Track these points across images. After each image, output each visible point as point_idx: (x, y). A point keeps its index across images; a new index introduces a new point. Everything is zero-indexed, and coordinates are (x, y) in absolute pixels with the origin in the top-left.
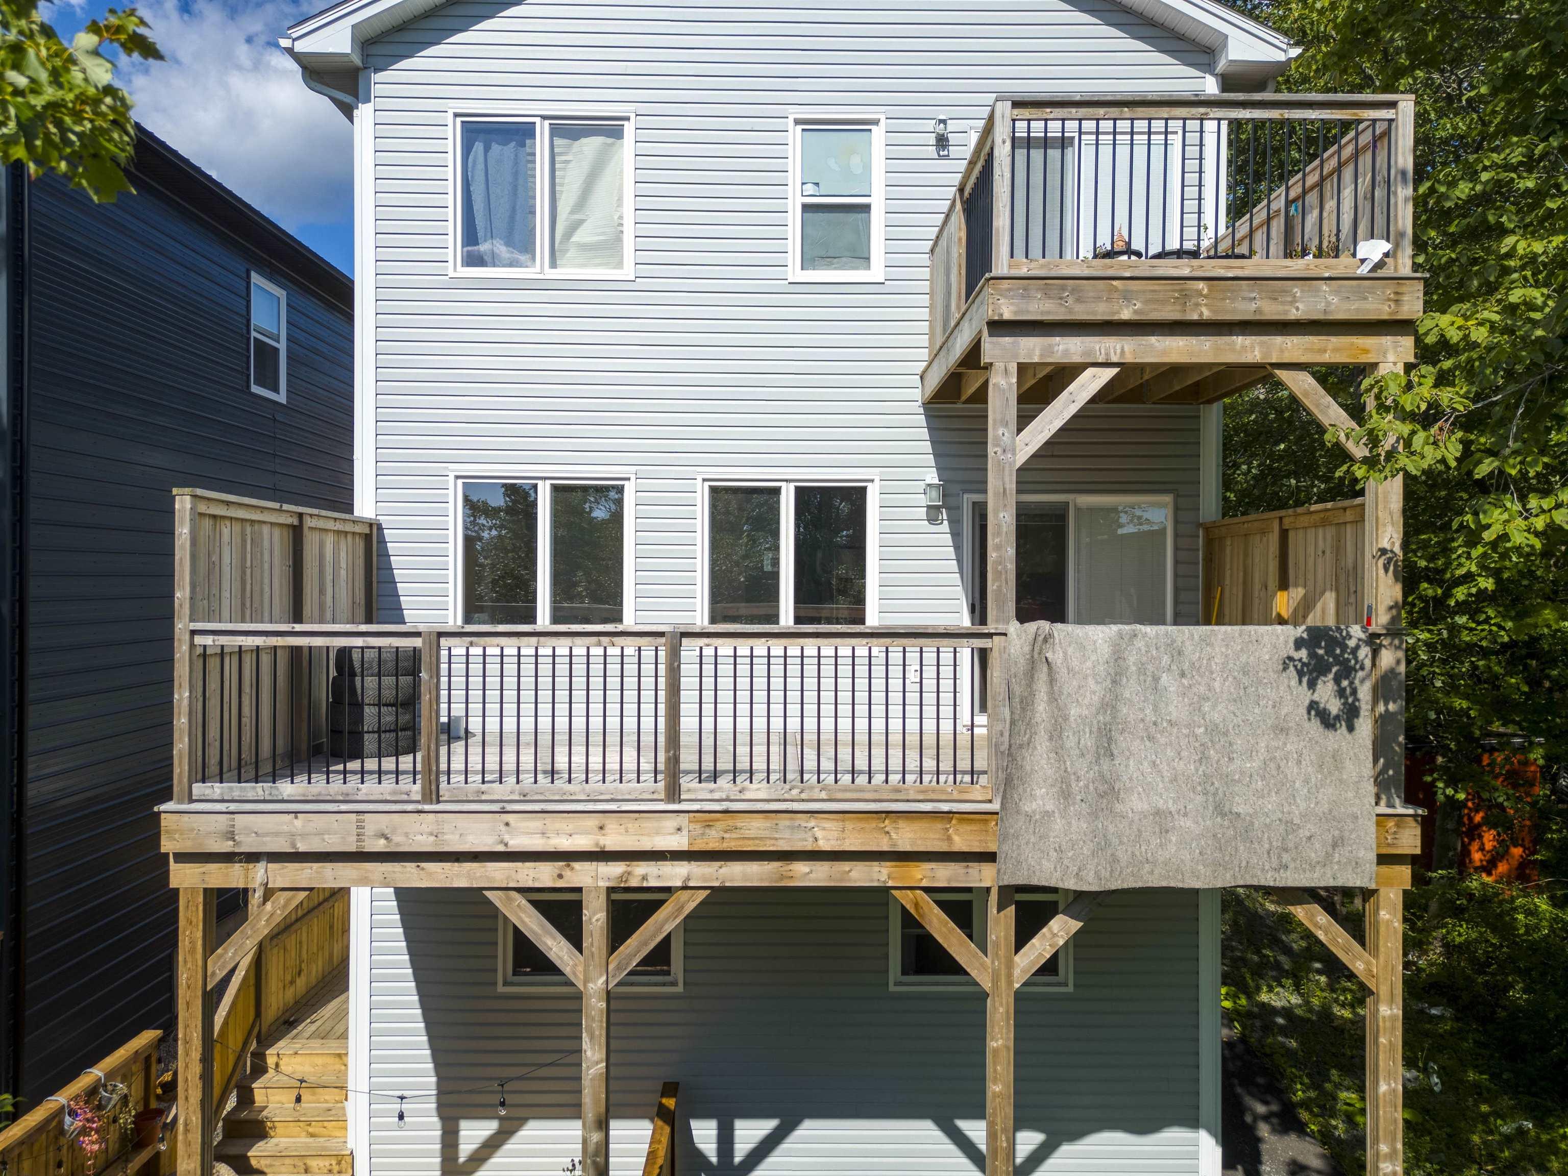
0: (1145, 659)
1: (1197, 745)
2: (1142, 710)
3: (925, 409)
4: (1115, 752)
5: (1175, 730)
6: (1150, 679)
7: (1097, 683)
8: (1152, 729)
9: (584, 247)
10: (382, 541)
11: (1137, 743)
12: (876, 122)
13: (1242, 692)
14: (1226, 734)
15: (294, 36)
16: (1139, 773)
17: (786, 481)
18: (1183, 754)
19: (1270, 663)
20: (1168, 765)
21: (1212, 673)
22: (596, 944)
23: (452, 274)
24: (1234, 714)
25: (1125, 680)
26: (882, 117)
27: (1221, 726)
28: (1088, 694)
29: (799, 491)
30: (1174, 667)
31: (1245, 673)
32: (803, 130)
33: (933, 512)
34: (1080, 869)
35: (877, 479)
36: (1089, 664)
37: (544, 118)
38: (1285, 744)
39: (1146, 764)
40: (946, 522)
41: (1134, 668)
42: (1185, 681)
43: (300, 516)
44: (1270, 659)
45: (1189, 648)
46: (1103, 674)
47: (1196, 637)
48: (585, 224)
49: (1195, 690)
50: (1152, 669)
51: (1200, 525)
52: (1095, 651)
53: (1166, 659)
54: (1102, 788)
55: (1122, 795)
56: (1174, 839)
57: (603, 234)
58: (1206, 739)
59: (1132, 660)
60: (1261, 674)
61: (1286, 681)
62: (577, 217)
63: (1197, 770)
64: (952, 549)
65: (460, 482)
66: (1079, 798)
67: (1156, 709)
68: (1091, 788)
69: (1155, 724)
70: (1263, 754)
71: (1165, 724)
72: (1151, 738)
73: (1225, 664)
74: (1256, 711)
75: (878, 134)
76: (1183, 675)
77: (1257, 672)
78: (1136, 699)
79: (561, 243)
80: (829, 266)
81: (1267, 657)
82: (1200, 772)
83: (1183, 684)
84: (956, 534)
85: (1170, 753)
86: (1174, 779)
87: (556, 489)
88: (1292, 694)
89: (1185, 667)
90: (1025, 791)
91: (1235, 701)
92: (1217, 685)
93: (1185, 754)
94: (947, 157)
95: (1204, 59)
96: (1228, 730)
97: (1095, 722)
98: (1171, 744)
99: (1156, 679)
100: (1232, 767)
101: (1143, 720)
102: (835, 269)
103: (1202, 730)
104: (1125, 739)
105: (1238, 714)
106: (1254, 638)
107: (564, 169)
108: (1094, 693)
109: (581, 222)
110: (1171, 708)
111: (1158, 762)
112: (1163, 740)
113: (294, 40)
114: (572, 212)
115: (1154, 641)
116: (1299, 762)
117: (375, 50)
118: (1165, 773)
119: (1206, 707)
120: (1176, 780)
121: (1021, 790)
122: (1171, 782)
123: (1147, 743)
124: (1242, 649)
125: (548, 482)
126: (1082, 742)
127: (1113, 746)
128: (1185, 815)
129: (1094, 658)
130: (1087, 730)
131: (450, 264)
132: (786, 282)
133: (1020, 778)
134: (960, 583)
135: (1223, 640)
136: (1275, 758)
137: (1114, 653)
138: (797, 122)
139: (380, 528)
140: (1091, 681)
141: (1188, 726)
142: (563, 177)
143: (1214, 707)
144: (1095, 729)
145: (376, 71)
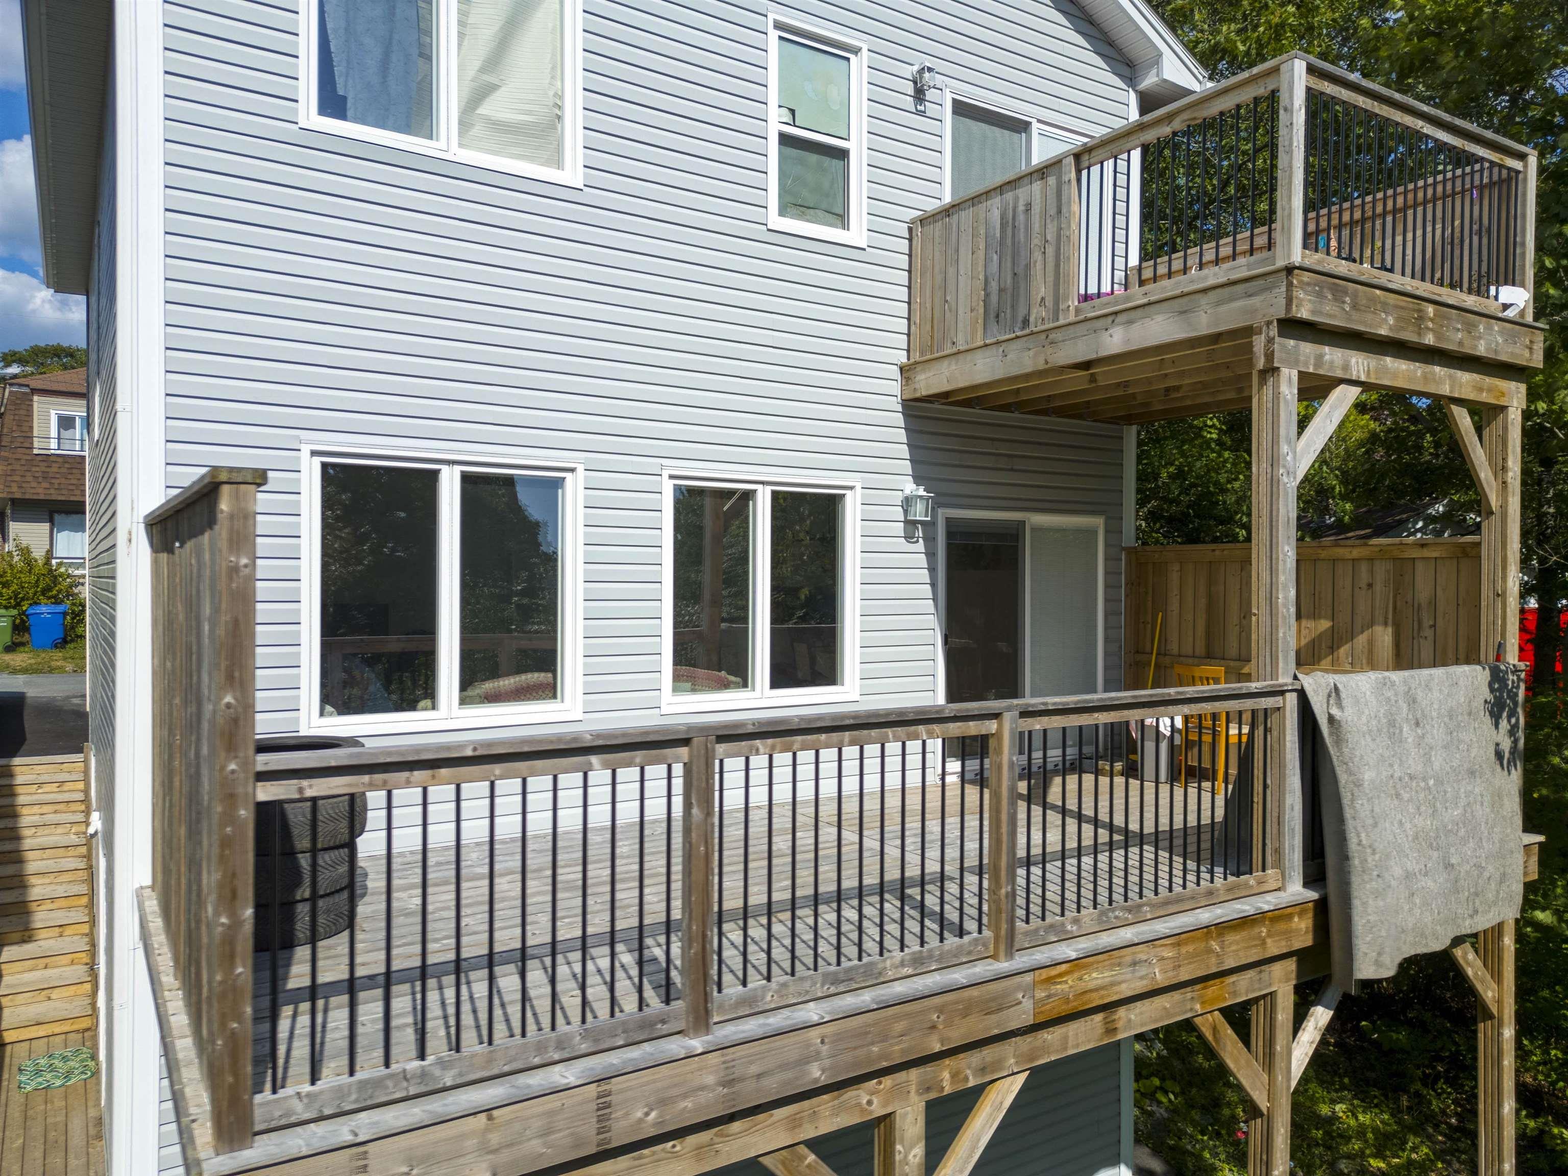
0: (1394, 709)
2: (1391, 765)
3: (903, 406)
5: (1414, 784)
8: (1399, 786)
9: (499, 127)
11: (1388, 802)
12: (856, 51)
13: (1449, 738)
17: (762, 483)
18: (1421, 809)
19: (1464, 705)
20: (1411, 823)
23: (303, 122)
24: (1446, 761)
26: (865, 48)
29: (776, 496)
30: (1411, 716)
31: (1451, 718)
32: (781, 38)
33: (910, 527)
34: (1379, 954)
35: (858, 486)
38: (1474, 787)
39: (1396, 824)
40: (921, 540)
41: (1384, 720)
42: (1419, 731)
44: (1465, 701)
45: (1420, 695)
46: (1375, 730)
47: (1423, 683)
48: (498, 93)
49: (1426, 739)
51: (1124, 549)
53: (1405, 709)
56: (1418, 901)
57: (529, 113)
60: (1459, 717)
62: (488, 78)
63: (1432, 825)
64: (926, 571)
65: (318, 460)
66: (1375, 873)
67: (1401, 763)
69: (1400, 779)
71: (1407, 779)
72: (1398, 795)
74: (1457, 756)
75: (859, 65)
76: (1417, 724)
78: (1387, 754)
79: (464, 111)
80: (801, 217)
81: (1462, 699)
84: (930, 555)
85: (1411, 809)
87: (466, 478)
91: (1446, 747)
93: (1423, 808)
94: (922, 113)
95: (1126, 71)
102: (808, 221)
103: (1432, 781)
105: (1448, 761)
106: (1454, 680)
108: (1373, 752)
109: (493, 88)
110: (1411, 761)
111: (1404, 820)
114: (483, 70)
115: (1400, 689)
116: (1482, 804)
120: (1417, 838)
122: (1414, 840)
123: (1396, 801)
124: (1448, 693)
125: (455, 468)
126: (1375, 809)
128: (1426, 875)
129: (1367, 712)
131: (302, 107)
132: (764, 228)
134: (933, 610)
135: (1437, 684)
138: (778, 26)
140: (1368, 739)
141: (1423, 779)
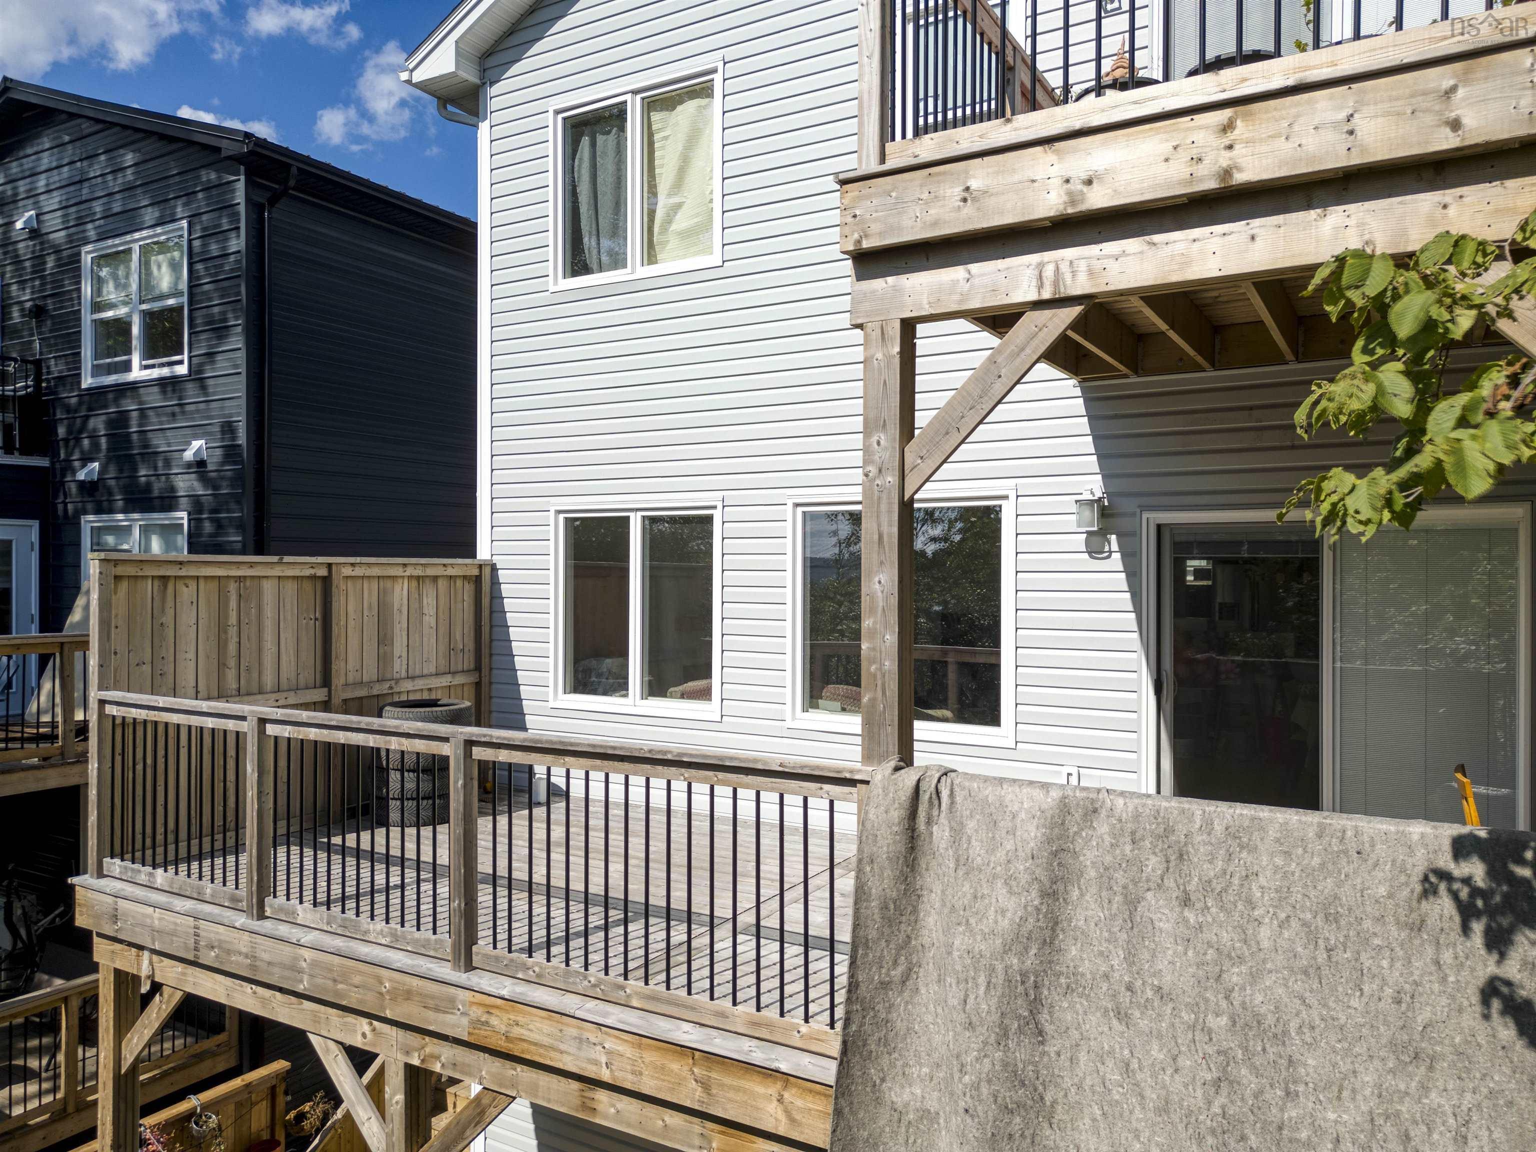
0: (1108, 859)
1: (1210, 1050)
2: (1105, 956)
3: (1083, 389)
4: (1049, 1028)
5: (1168, 1010)
6: (1118, 898)
7: (1011, 892)
8: (1125, 998)
9: (684, 234)
10: (495, 583)
11: (1094, 1019)
13: (1322, 956)
14: (1281, 1038)
15: (411, 66)
16: (1097, 1081)
18: (1181, 1061)
19: (1390, 903)
20: (1154, 1075)
21: (1251, 903)
22: (396, 1132)
23: (552, 289)
24: (1303, 1000)
25: (1075, 893)
27: (1270, 1020)
28: (991, 913)
30: (1170, 882)
31: (1332, 918)
33: (1096, 540)
35: (1013, 494)
36: (1001, 855)
37: (635, 92)
38: (1425, 1089)
39: (1110, 1063)
41: (1093, 873)
42: (1190, 915)
43: (330, 566)
44: (1390, 896)
45: (1199, 851)
46: (1024, 878)
47: (1218, 828)
48: (685, 208)
49: (1208, 935)
50: (1122, 881)
52: (1012, 832)
53: (1153, 864)
54: (1008, 1096)
55: (1060, 1114)
58: (1232, 1043)
59: (1088, 857)
60: (1367, 924)
61: (1430, 951)
62: (675, 200)
63: (1209, 1103)
64: (1127, 596)
65: (562, 517)
67: (1130, 958)
68: (985, 1090)
69: (1130, 988)
70: (1367, 1102)
71: (1149, 994)
72: (1122, 1015)
73: (1282, 895)
74: (1355, 1003)
76: (1186, 901)
77: (1359, 921)
78: (1095, 934)
79: (660, 234)
81: (1382, 891)
82: (1216, 1109)
83: (1186, 920)
84: (1131, 574)
85: (1157, 1053)
86: (1164, 1109)
87: (647, 521)
88: (1444, 980)
89: (1191, 888)
90: (892, 1065)
91: (1306, 973)
92: (1265, 933)
93: (1185, 1062)
96: (1285, 1033)
97: (1000, 967)
98: (1160, 1037)
99: (1132, 903)
100: (1292, 1113)
101: (1106, 976)
103: (1224, 1021)
104: (1072, 1006)
105: (1312, 1000)
106: (1352, 847)
107: (663, 148)
108: (1003, 912)
109: (679, 206)
110: (1162, 964)
111: (1135, 1065)
112: (1144, 1024)
113: (412, 71)
114: (671, 194)
115: (1130, 826)
117: (492, 61)
118: (1148, 1093)
119: (1235, 976)
120: (1167, 1112)
121: (885, 1061)
122: (1159, 1111)
123: (1115, 1022)
124: (1323, 865)
125: (640, 514)
126: (971, 1000)
127: (1044, 1017)
129: (1009, 846)
130: (982, 980)
131: (551, 279)
133: (884, 1042)
134: (1136, 647)
135: (1277, 840)
136: (1398, 1114)
137: (1049, 841)
139: (494, 568)
140: (1001, 890)
141: (1193, 1007)
142: (663, 157)
143: (1254, 977)
144: (999, 979)
145: (492, 84)
